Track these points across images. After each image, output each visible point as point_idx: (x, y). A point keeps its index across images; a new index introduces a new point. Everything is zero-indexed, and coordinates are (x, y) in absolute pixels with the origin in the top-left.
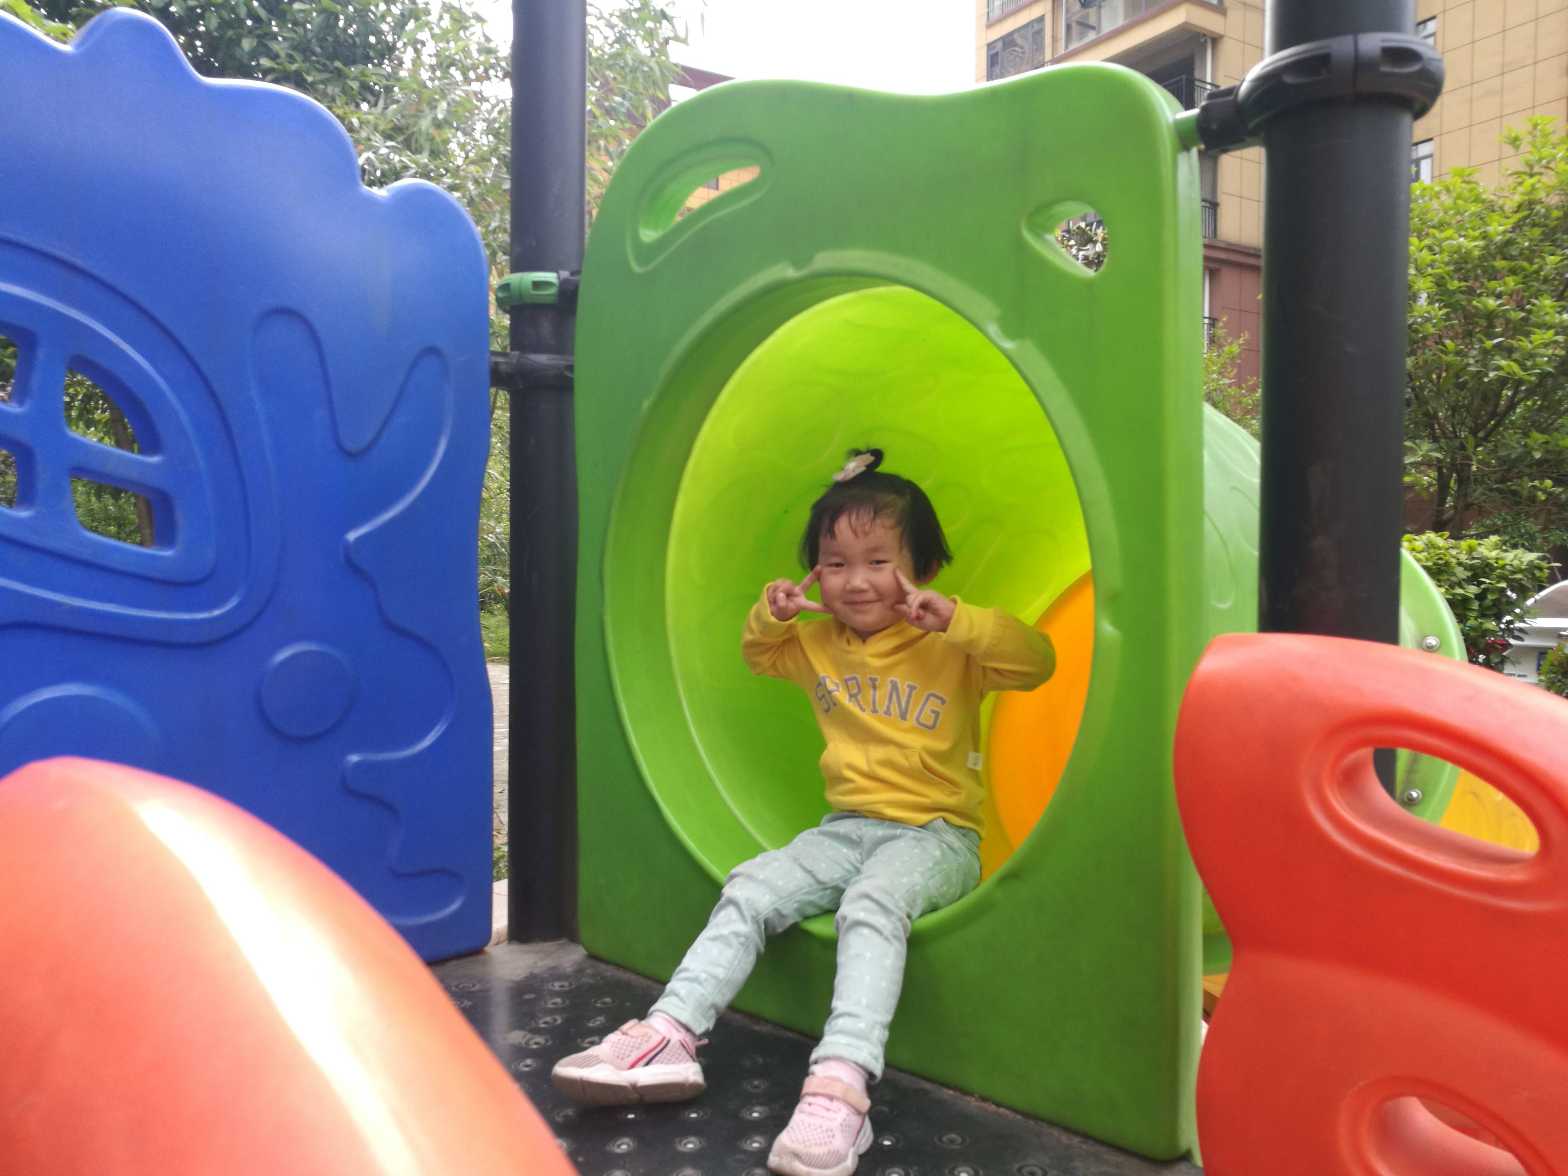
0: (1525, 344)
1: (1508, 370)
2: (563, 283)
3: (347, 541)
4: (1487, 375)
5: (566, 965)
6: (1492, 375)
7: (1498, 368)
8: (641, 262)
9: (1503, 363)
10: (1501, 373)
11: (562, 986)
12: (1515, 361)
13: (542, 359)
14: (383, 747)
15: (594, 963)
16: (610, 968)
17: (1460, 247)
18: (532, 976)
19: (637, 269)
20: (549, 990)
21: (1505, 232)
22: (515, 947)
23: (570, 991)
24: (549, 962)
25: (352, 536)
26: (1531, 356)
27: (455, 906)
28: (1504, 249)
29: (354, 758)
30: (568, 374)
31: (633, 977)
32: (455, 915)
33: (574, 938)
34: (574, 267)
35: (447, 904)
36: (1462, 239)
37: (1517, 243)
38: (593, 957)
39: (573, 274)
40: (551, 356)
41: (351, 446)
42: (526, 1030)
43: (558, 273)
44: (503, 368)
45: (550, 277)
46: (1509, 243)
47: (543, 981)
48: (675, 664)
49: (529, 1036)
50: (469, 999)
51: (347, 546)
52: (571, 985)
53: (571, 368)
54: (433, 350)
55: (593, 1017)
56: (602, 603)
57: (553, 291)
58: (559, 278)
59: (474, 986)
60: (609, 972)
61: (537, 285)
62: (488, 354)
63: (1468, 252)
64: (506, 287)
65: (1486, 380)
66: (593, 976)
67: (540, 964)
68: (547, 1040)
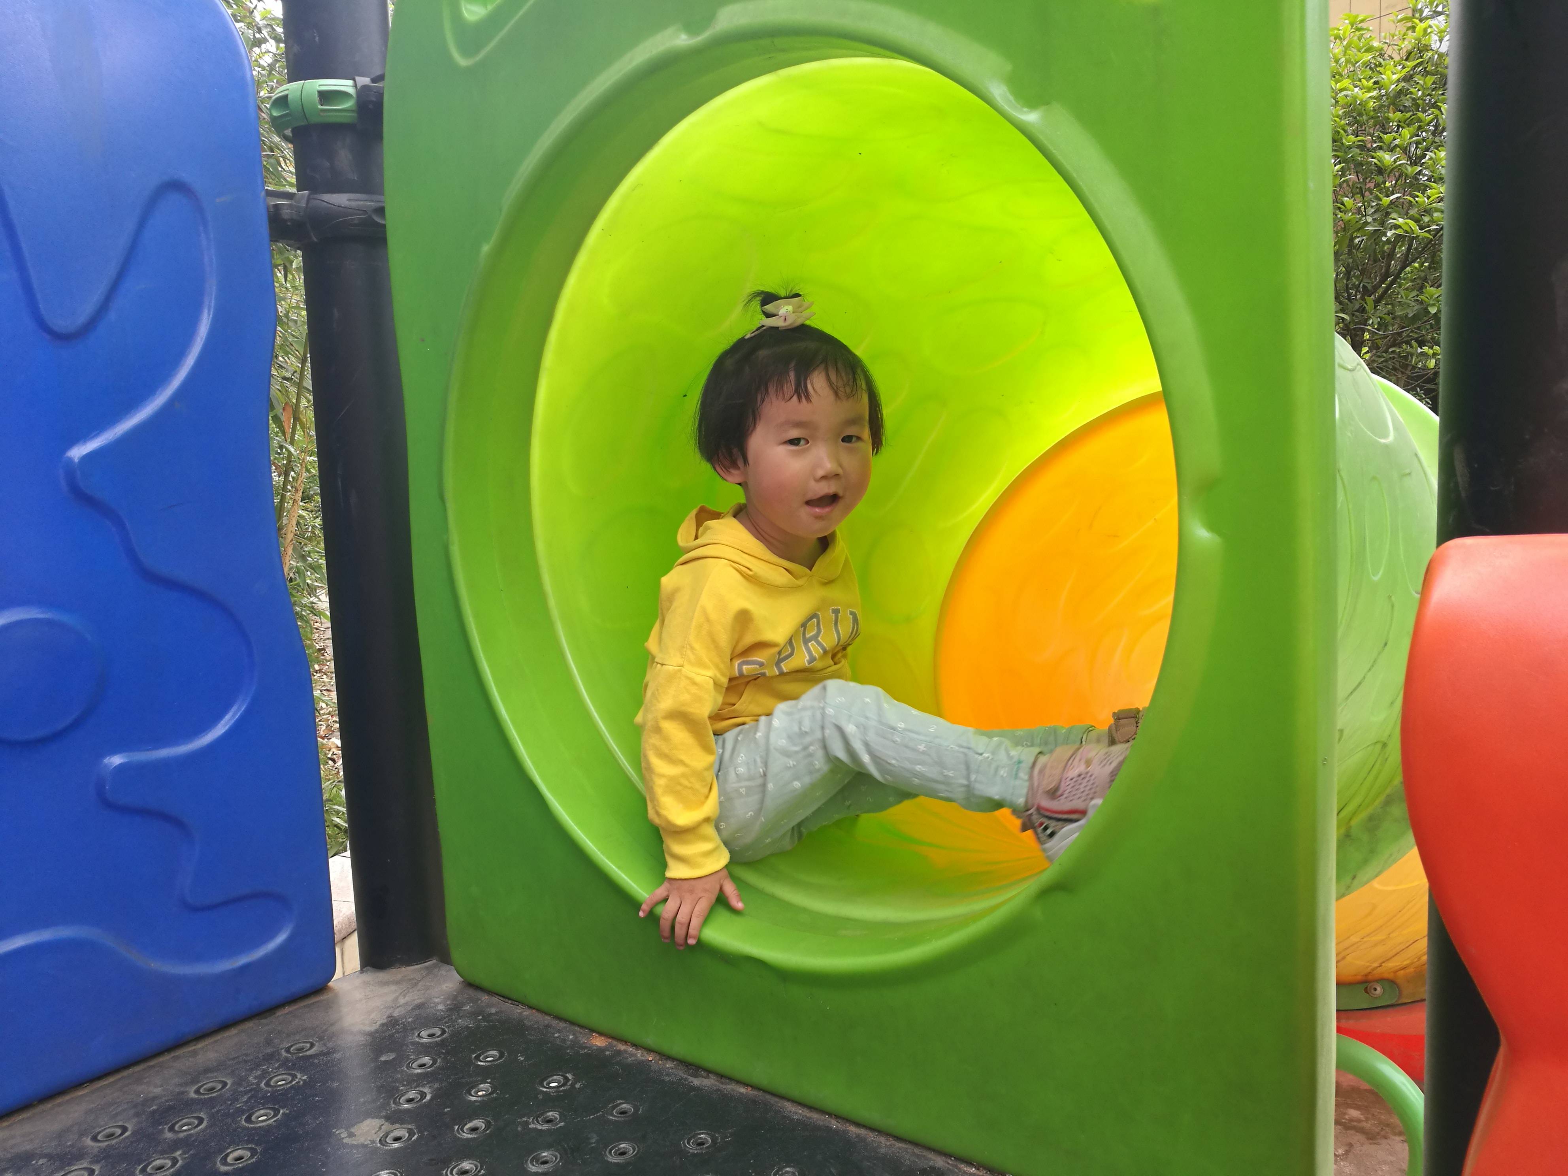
0: (1421, 199)
1: (1406, 228)
2: (362, 91)
3: (71, 460)
4: (1385, 234)
5: (437, 1000)
6: (1389, 234)
7: (1397, 227)
8: (466, 52)
9: (1401, 221)
10: (1399, 232)
11: (431, 1036)
12: (1412, 218)
13: (341, 200)
14: (159, 742)
15: (471, 992)
16: (495, 999)
17: (1355, 98)
18: (392, 1022)
19: (462, 62)
20: (414, 1043)
21: (1398, 81)
22: (371, 976)
23: (442, 1044)
24: (414, 997)
25: (77, 452)
26: (1428, 211)
27: (281, 938)
28: (1396, 100)
29: (116, 760)
30: (377, 219)
31: (527, 1012)
32: (281, 949)
33: (446, 959)
34: (377, 72)
35: (272, 937)
36: (1357, 89)
37: (1411, 93)
38: (469, 984)
39: (374, 80)
40: (352, 196)
41: (61, 324)
42: (381, 1118)
43: (354, 80)
44: (286, 213)
45: (345, 85)
46: (1400, 93)
47: (407, 1029)
48: (552, 602)
49: (387, 1126)
50: (303, 1070)
51: (70, 469)
52: (444, 1032)
53: (381, 211)
54: (177, 186)
55: (474, 1085)
56: (445, 529)
57: (349, 104)
58: (355, 86)
59: (312, 1045)
60: (494, 1006)
61: (325, 96)
62: (263, 193)
63: (1363, 104)
64: (282, 101)
65: (1384, 239)
66: (473, 1015)
67: (402, 1001)
68: (411, 1133)
